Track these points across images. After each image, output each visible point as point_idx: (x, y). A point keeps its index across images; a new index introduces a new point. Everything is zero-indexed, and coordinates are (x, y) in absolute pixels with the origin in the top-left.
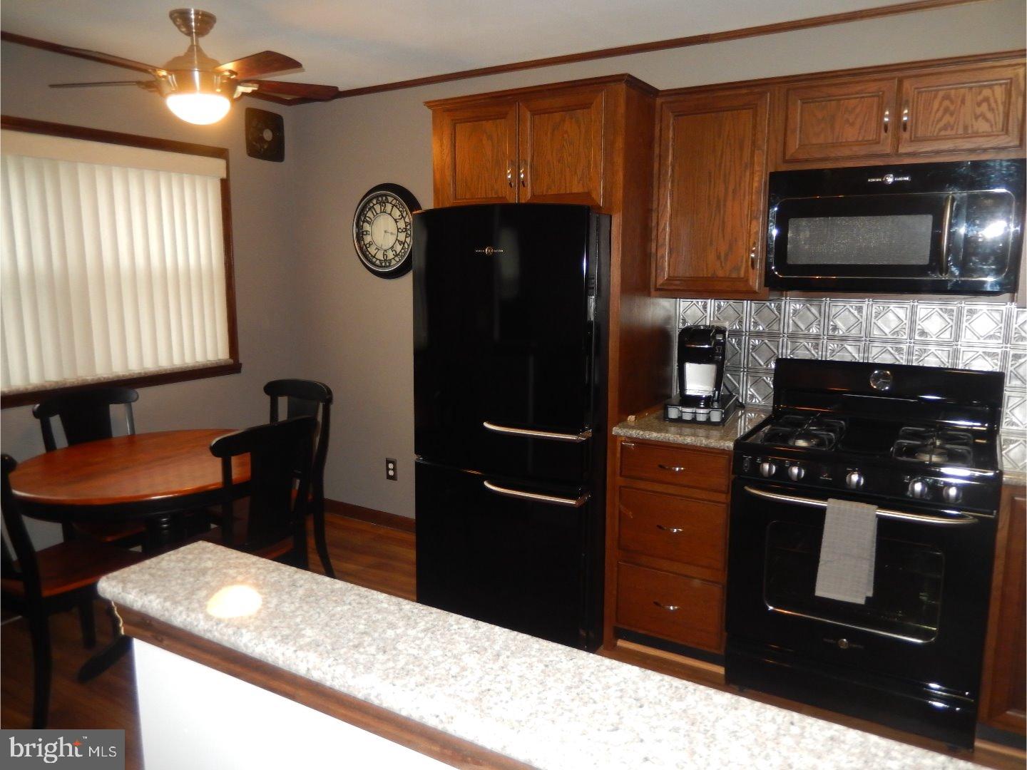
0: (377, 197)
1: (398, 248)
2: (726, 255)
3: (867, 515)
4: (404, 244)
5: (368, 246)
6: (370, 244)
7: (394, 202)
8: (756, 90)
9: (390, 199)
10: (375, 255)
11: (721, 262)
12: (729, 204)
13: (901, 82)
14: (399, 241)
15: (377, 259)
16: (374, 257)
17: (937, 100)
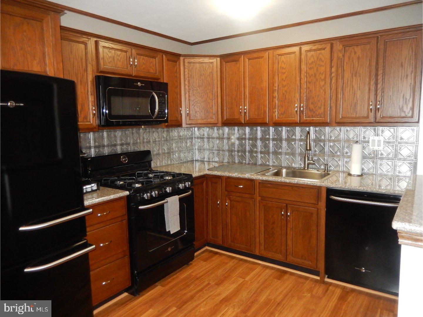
3: (176, 200)
13: (132, 49)
17: (141, 59)
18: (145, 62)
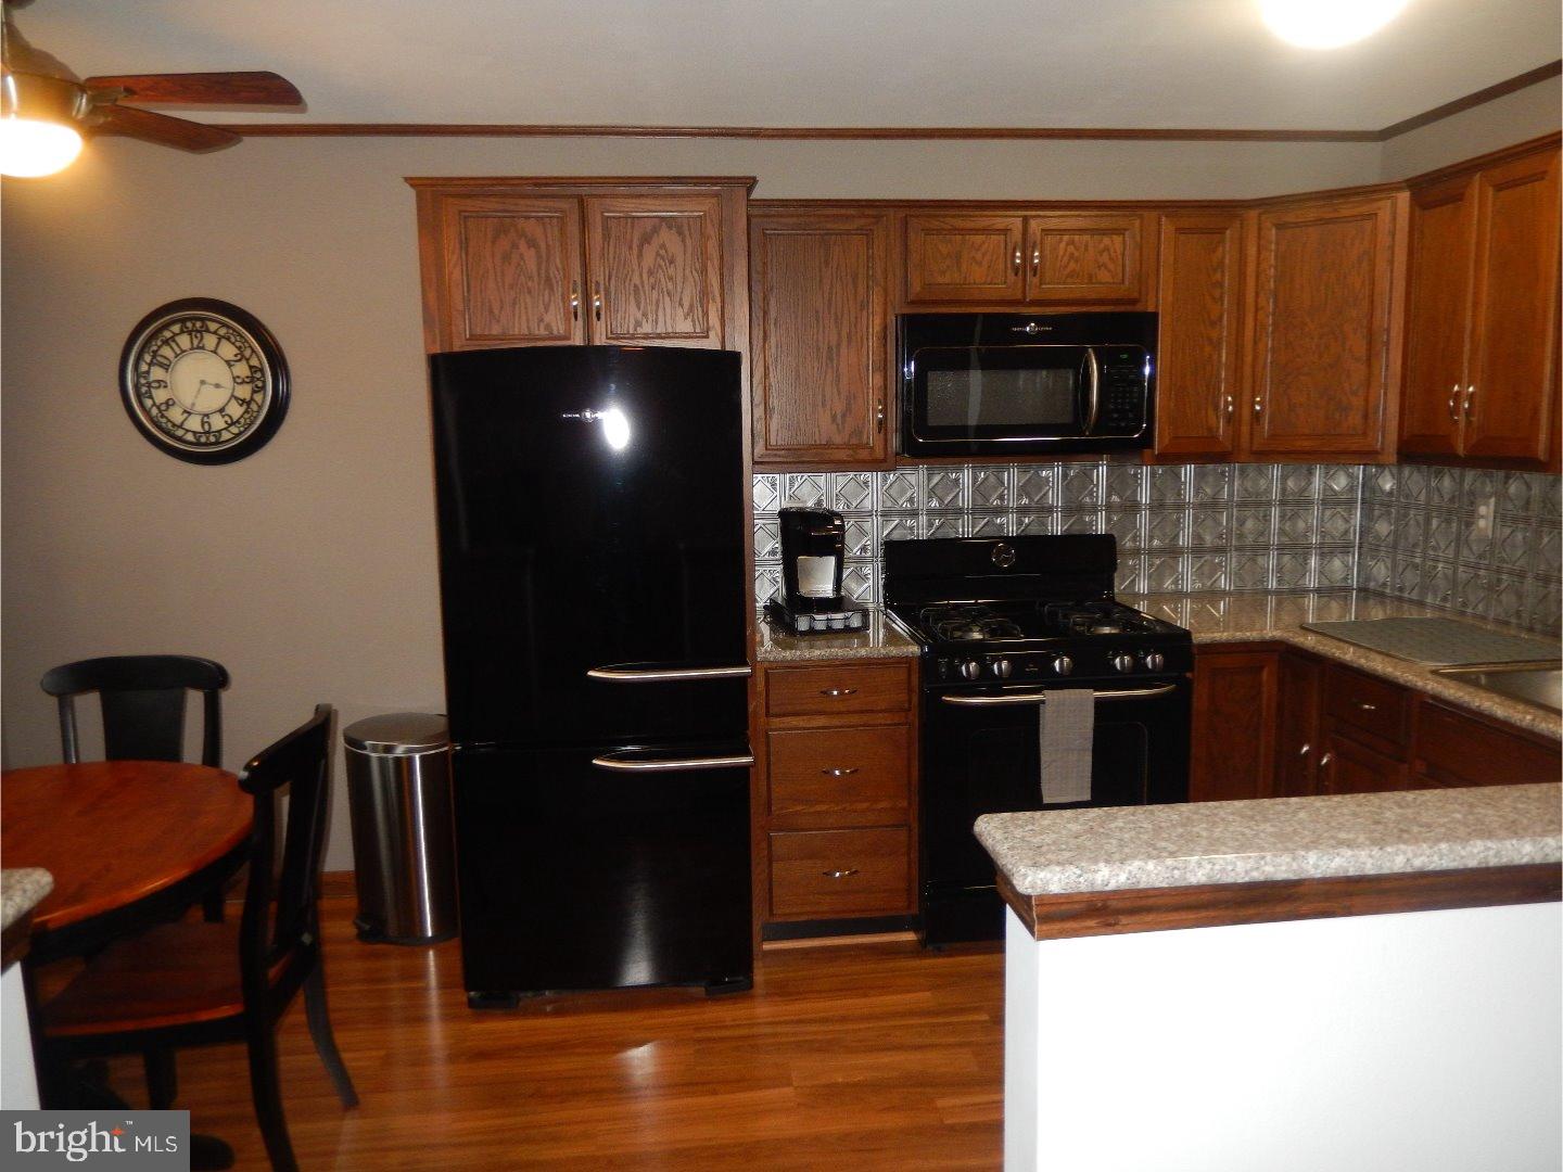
0: (183, 321)
1: (236, 411)
2: (844, 416)
3: (1080, 702)
4: (248, 403)
5: (163, 407)
6: (169, 404)
7: (223, 331)
8: (870, 213)
9: (213, 326)
10: (182, 423)
11: (838, 425)
12: (844, 350)
13: (1026, 219)
14: (236, 398)
15: (187, 431)
16: (181, 426)
17: (1063, 245)
18: (1076, 254)
